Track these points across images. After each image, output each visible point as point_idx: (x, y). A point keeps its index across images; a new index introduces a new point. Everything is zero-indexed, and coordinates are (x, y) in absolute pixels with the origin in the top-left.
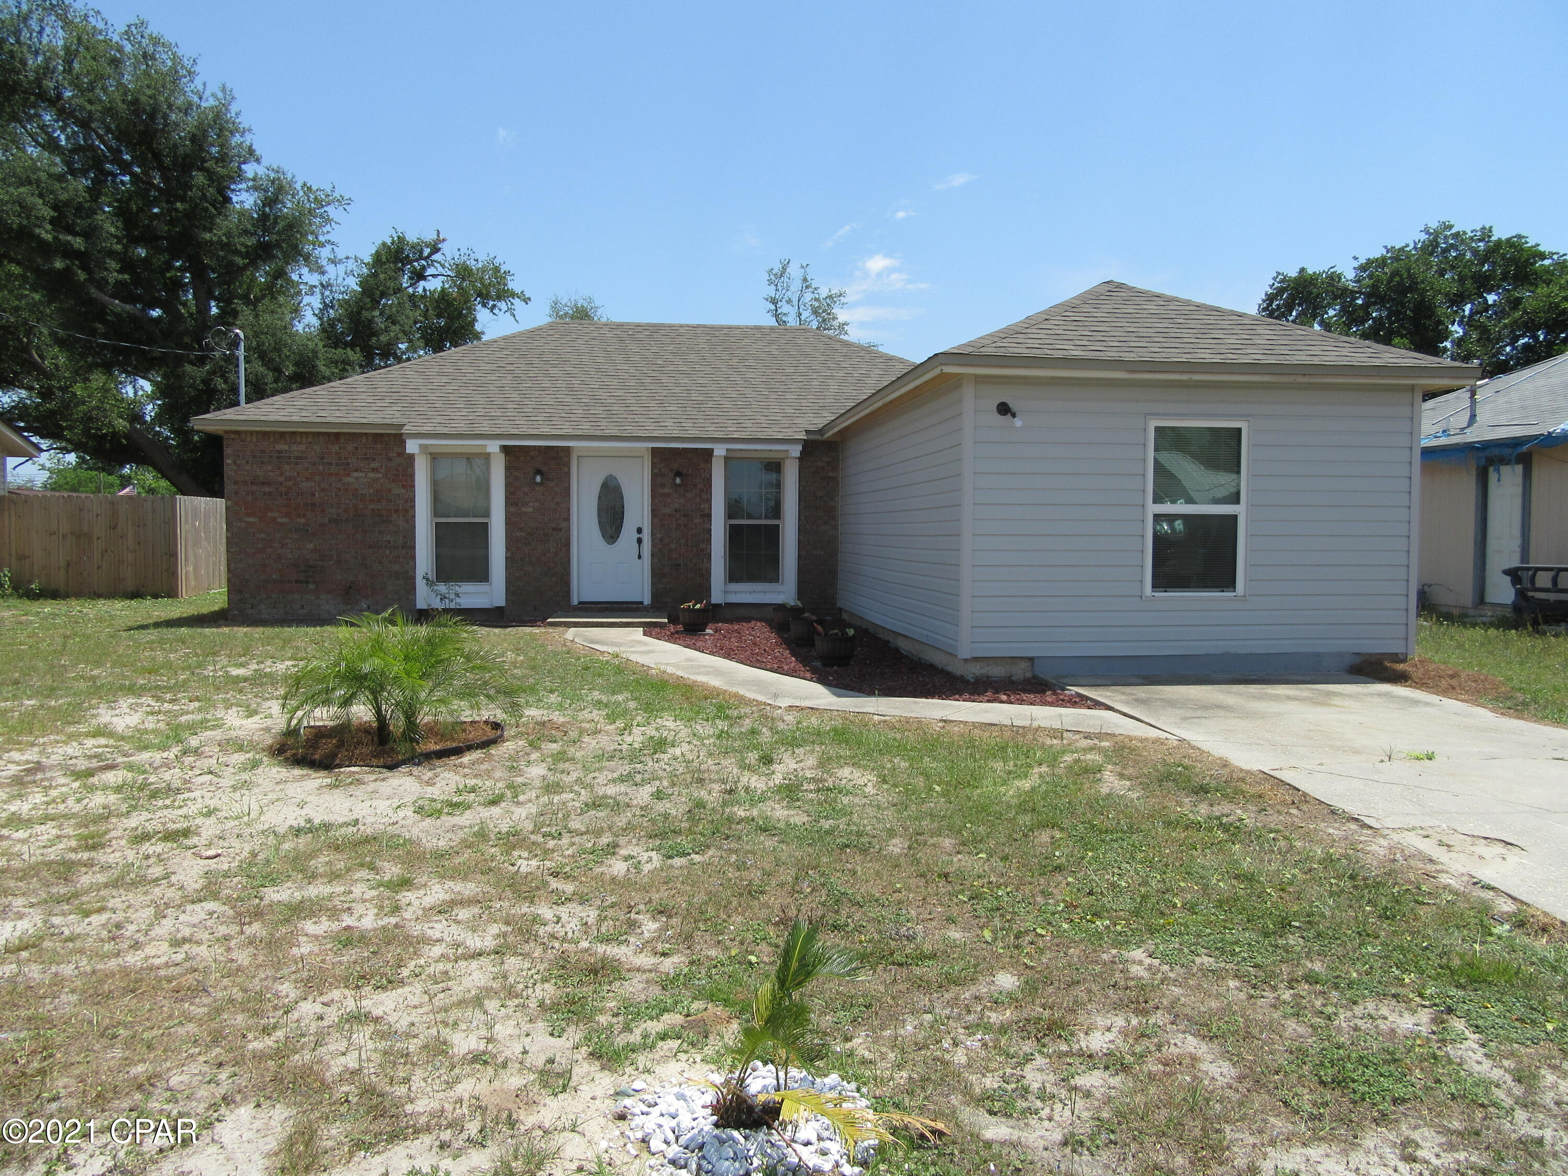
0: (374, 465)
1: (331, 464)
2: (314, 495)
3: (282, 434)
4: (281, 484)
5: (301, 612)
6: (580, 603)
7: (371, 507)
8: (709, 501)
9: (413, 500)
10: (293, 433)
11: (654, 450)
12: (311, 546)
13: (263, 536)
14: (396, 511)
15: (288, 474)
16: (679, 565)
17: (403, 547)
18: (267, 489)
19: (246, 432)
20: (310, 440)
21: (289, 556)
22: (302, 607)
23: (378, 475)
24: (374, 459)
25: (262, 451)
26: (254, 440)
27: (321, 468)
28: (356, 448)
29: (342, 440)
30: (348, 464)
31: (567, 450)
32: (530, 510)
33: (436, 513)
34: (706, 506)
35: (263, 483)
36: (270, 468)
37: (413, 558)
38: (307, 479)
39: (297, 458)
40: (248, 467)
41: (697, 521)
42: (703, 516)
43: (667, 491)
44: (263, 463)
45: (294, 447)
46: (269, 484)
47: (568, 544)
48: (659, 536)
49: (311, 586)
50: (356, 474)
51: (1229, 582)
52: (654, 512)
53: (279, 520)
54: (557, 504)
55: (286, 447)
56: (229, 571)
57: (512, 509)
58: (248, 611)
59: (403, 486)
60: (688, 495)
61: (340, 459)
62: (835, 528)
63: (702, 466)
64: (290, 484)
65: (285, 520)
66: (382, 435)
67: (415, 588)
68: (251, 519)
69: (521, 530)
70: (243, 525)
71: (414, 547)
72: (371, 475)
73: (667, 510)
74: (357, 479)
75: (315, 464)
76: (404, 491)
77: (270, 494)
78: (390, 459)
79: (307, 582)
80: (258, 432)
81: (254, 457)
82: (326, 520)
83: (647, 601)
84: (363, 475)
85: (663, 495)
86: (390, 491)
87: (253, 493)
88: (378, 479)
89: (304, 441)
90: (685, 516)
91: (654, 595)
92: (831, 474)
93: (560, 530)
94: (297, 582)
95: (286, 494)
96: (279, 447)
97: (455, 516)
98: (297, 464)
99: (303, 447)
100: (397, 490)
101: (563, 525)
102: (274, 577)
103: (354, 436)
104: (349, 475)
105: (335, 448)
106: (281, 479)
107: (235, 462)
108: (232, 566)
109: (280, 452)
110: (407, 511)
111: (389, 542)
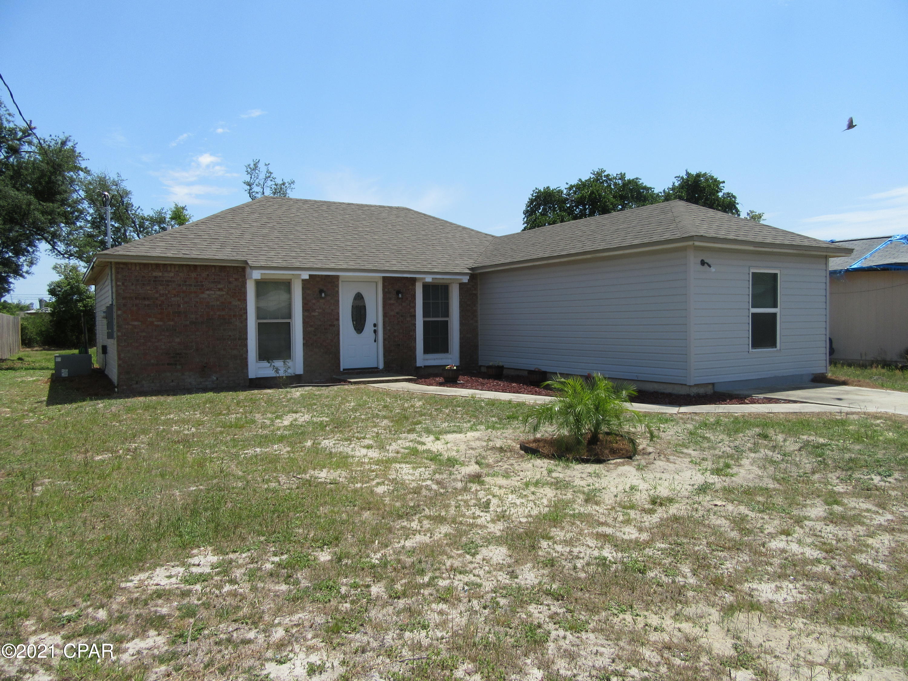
0: (220, 286)
1: (191, 285)
2: (179, 306)
3: (157, 265)
4: (157, 299)
5: (172, 384)
6: (344, 370)
7: (218, 313)
8: (414, 307)
9: (246, 309)
10: (165, 265)
11: (384, 278)
12: (178, 340)
13: (144, 334)
14: (234, 316)
15: (161, 292)
16: (399, 345)
17: (239, 339)
18: (147, 302)
19: (131, 263)
20: (177, 269)
21: (163, 347)
22: (173, 381)
23: (222, 293)
24: (219, 283)
25: (143, 277)
26: (138, 268)
27: (184, 288)
28: (208, 275)
29: (199, 269)
30: (203, 286)
31: (337, 277)
32: (316, 314)
33: (258, 317)
34: (412, 310)
35: (144, 299)
36: (148, 288)
37: (246, 345)
38: (175, 296)
39: (168, 281)
40: (133, 287)
41: (408, 319)
42: (411, 316)
43: (392, 302)
44: (144, 284)
45: (166, 274)
46: (148, 299)
47: (338, 334)
48: (388, 328)
49: (179, 367)
50: (208, 292)
51: (773, 344)
52: (385, 315)
53: (156, 323)
54: (332, 310)
55: (160, 274)
56: (119, 358)
57: (306, 314)
58: (134, 386)
59: (239, 300)
60: (404, 304)
61: (197, 282)
62: (476, 322)
63: (410, 287)
64: (162, 298)
65: (160, 323)
66: (225, 267)
67: (247, 365)
68: (136, 323)
69: (311, 326)
70: (130, 327)
71: (247, 339)
72: (218, 293)
73: (392, 313)
74: (209, 295)
75: (180, 285)
76: (239, 303)
77: (148, 305)
78: (230, 283)
79: (176, 364)
80: (140, 264)
81: (138, 280)
82: (188, 322)
83: (381, 366)
84: (213, 292)
85: (390, 304)
86: (230, 303)
87: (136, 305)
88: (223, 295)
89: (173, 270)
90: (402, 316)
91: (385, 363)
92: (474, 292)
93: (334, 326)
94: (168, 364)
95: (160, 305)
96: (155, 274)
97: (271, 318)
98: (168, 285)
99: (172, 274)
100: (235, 303)
101: (335, 323)
102: (152, 361)
103: (206, 267)
104: (203, 293)
105: (194, 275)
106: (157, 295)
107: (123, 284)
108: (122, 355)
109: (156, 277)
110: (241, 316)
111: (230, 336)
